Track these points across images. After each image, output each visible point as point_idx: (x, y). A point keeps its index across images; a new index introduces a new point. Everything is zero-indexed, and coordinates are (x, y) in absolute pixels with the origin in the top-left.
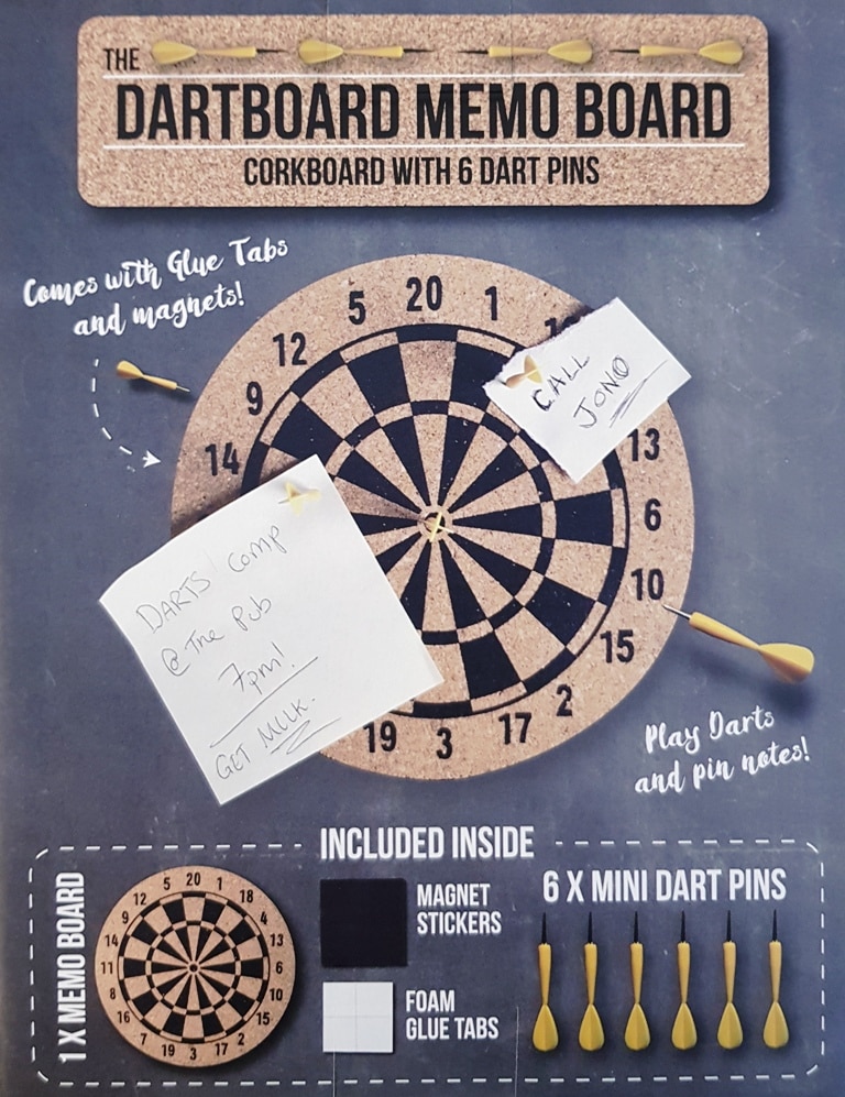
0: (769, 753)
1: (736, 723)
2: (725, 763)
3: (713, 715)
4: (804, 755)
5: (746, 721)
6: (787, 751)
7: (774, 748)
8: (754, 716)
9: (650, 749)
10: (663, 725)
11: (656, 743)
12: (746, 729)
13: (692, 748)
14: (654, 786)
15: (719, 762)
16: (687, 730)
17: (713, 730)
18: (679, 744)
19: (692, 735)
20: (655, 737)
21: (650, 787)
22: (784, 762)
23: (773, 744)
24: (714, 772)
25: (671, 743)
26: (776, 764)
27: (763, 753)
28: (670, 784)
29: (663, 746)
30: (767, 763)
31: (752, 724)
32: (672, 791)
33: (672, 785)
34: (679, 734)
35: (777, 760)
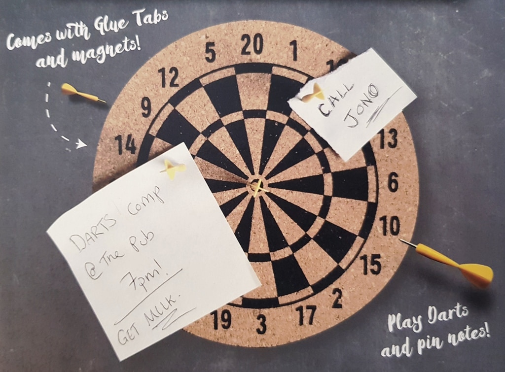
0: (465, 332)
1: (444, 313)
2: (438, 339)
3: (430, 308)
4: (487, 333)
5: (451, 312)
6: (476, 331)
7: (468, 329)
8: (456, 309)
9: (391, 329)
10: (399, 315)
11: (395, 326)
12: (451, 317)
13: (417, 328)
14: (393, 353)
15: (433, 338)
16: (414, 318)
17: (430, 317)
18: (410, 326)
19: (417, 321)
20: (394, 322)
21: (390, 353)
22: (474, 338)
23: (468, 326)
24: (431, 343)
25: (404, 326)
26: (469, 339)
27: (461, 332)
28: (403, 351)
29: (399, 328)
30: (463, 338)
31: (454, 314)
32: (404, 355)
33: (404, 352)
34: (409, 320)
35: (470, 337)
